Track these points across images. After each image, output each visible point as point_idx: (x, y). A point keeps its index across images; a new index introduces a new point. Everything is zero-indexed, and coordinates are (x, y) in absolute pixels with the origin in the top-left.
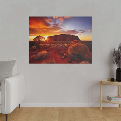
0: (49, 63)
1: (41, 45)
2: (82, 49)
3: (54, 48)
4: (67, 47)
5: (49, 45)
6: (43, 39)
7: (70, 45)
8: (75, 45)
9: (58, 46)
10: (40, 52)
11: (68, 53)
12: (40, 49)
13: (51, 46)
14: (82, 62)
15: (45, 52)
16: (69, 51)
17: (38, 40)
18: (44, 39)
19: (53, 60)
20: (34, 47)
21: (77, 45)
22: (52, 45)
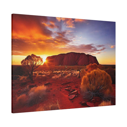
0: (49, 110)
1: (36, 74)
2: (102, 79)
3: (57, 79)
4: (79, 77)
5: (49, 73)
6: (40, 61)
7: (84, 74)
8: (91, 72)
9: (65, 75)
10: (33, 88)
11: (81, 87)
12: (33, 81)
13: (54, 76)
14: (102, 103)
15: (42, 88)
16: (82, 83)
17: (29, 64)
18: (42, 60)
19: (56, 104)
20: (22, 78)
21: (95, 72)
22: (55, 73)
